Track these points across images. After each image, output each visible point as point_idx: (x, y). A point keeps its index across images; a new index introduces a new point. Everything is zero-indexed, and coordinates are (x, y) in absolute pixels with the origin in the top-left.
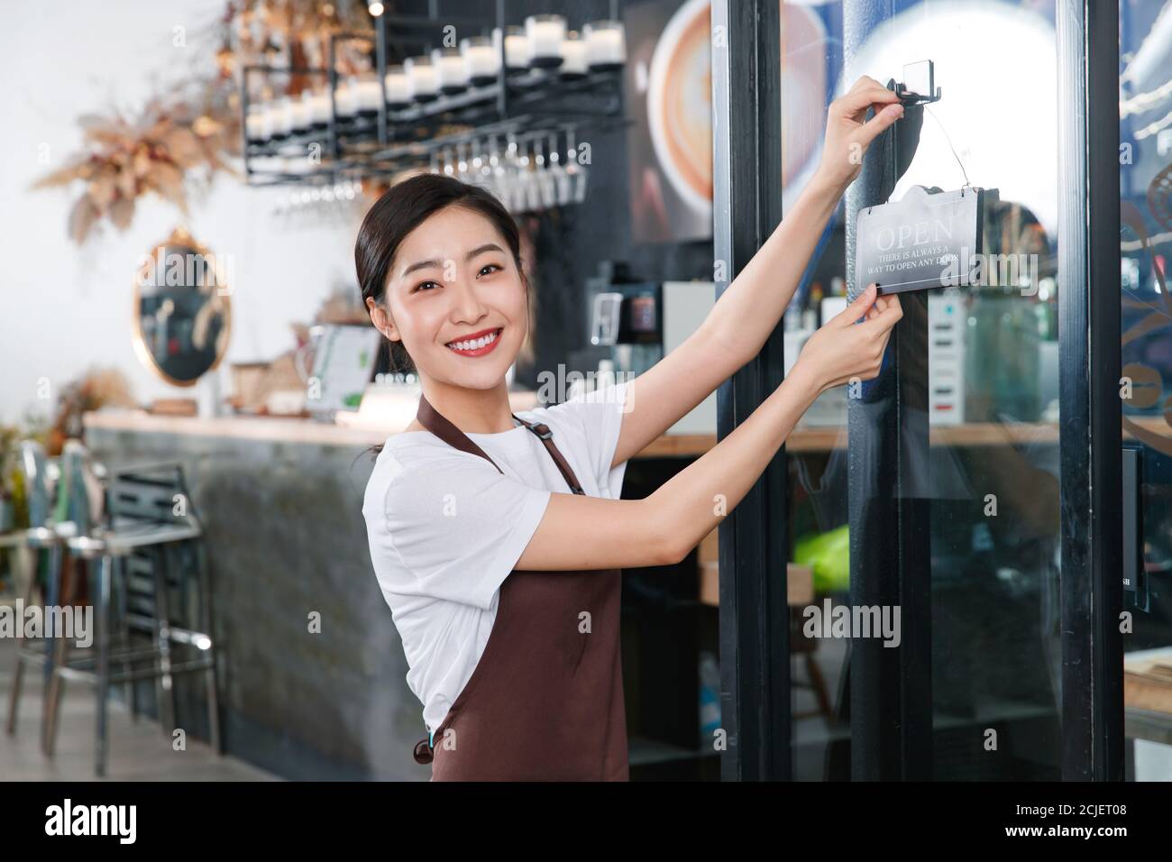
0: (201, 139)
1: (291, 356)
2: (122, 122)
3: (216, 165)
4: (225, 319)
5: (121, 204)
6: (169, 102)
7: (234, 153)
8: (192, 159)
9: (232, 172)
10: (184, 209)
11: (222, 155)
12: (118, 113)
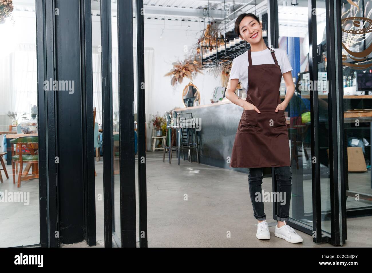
0: (194, 65)
2: (180, 64)
3: (197, 71)
5: (180, 78)
6: (188, 60)
8: (193, 70)
10: (191, 79)
11: (198, 69)
12: (179, 62)
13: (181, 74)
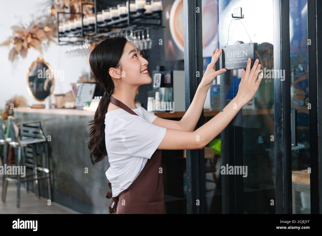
0: (46, 32)
1: (71, 92)
2: (24, 28)
3: (50, 40)
4: (53, 82)
5: (24, 51)
6: (37, 22)
7: (55, 36)
8: (43, 38)
9: (54, 41)
10: (41, 52)
11: (52, 37)
12: (23, 25)
13: (25, 45)
